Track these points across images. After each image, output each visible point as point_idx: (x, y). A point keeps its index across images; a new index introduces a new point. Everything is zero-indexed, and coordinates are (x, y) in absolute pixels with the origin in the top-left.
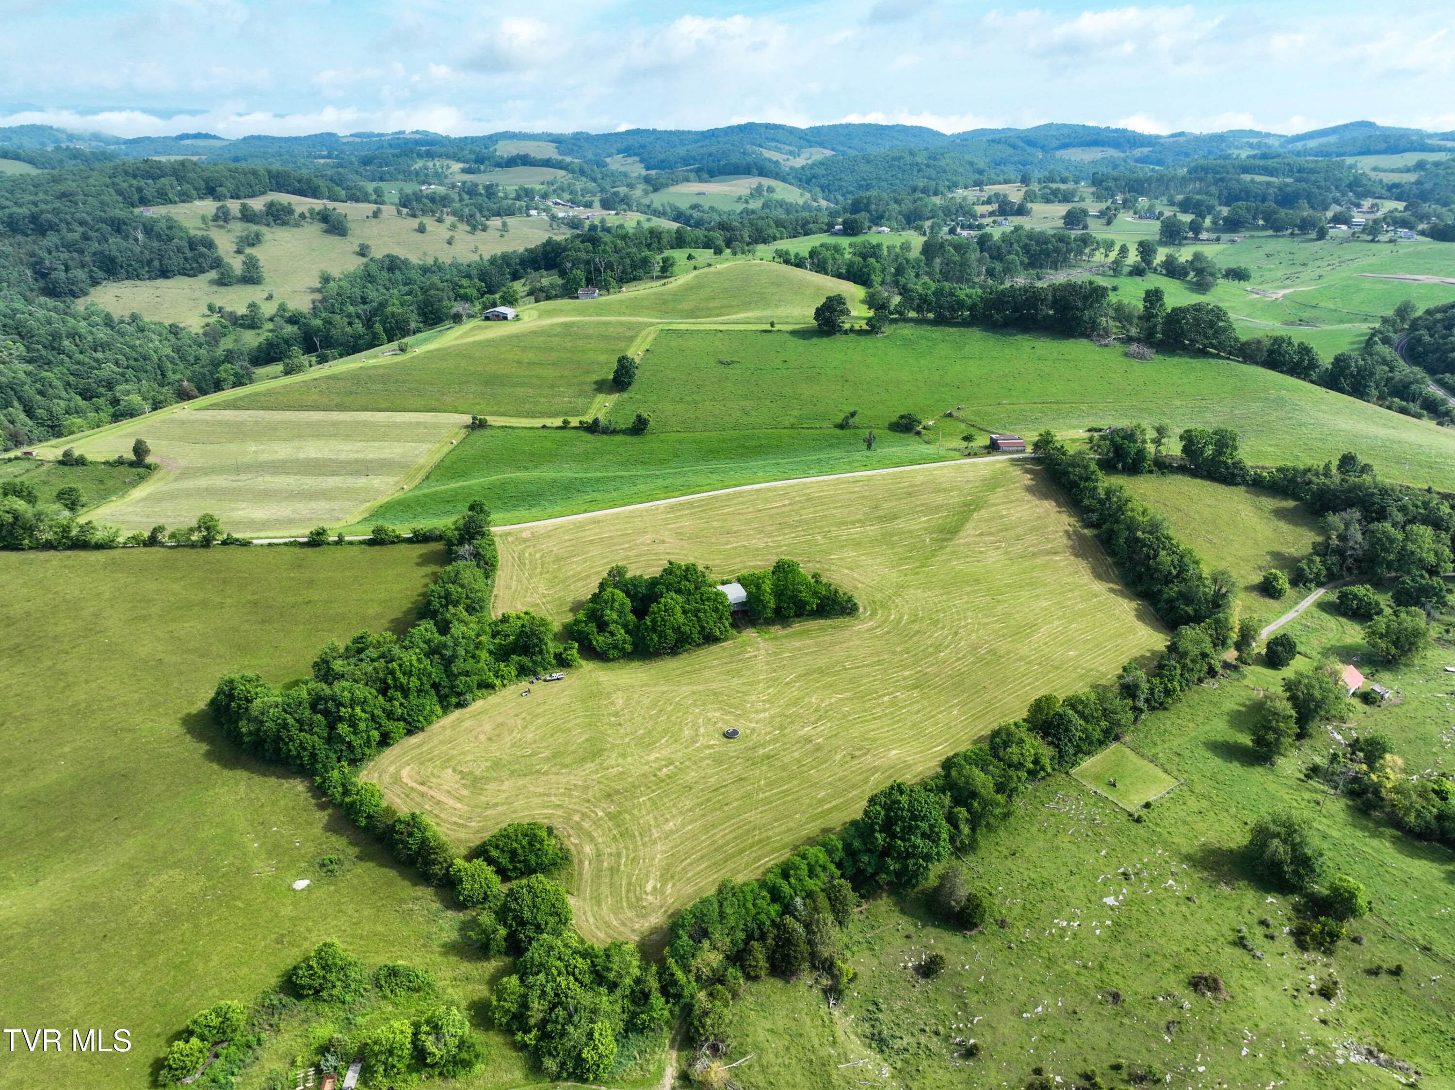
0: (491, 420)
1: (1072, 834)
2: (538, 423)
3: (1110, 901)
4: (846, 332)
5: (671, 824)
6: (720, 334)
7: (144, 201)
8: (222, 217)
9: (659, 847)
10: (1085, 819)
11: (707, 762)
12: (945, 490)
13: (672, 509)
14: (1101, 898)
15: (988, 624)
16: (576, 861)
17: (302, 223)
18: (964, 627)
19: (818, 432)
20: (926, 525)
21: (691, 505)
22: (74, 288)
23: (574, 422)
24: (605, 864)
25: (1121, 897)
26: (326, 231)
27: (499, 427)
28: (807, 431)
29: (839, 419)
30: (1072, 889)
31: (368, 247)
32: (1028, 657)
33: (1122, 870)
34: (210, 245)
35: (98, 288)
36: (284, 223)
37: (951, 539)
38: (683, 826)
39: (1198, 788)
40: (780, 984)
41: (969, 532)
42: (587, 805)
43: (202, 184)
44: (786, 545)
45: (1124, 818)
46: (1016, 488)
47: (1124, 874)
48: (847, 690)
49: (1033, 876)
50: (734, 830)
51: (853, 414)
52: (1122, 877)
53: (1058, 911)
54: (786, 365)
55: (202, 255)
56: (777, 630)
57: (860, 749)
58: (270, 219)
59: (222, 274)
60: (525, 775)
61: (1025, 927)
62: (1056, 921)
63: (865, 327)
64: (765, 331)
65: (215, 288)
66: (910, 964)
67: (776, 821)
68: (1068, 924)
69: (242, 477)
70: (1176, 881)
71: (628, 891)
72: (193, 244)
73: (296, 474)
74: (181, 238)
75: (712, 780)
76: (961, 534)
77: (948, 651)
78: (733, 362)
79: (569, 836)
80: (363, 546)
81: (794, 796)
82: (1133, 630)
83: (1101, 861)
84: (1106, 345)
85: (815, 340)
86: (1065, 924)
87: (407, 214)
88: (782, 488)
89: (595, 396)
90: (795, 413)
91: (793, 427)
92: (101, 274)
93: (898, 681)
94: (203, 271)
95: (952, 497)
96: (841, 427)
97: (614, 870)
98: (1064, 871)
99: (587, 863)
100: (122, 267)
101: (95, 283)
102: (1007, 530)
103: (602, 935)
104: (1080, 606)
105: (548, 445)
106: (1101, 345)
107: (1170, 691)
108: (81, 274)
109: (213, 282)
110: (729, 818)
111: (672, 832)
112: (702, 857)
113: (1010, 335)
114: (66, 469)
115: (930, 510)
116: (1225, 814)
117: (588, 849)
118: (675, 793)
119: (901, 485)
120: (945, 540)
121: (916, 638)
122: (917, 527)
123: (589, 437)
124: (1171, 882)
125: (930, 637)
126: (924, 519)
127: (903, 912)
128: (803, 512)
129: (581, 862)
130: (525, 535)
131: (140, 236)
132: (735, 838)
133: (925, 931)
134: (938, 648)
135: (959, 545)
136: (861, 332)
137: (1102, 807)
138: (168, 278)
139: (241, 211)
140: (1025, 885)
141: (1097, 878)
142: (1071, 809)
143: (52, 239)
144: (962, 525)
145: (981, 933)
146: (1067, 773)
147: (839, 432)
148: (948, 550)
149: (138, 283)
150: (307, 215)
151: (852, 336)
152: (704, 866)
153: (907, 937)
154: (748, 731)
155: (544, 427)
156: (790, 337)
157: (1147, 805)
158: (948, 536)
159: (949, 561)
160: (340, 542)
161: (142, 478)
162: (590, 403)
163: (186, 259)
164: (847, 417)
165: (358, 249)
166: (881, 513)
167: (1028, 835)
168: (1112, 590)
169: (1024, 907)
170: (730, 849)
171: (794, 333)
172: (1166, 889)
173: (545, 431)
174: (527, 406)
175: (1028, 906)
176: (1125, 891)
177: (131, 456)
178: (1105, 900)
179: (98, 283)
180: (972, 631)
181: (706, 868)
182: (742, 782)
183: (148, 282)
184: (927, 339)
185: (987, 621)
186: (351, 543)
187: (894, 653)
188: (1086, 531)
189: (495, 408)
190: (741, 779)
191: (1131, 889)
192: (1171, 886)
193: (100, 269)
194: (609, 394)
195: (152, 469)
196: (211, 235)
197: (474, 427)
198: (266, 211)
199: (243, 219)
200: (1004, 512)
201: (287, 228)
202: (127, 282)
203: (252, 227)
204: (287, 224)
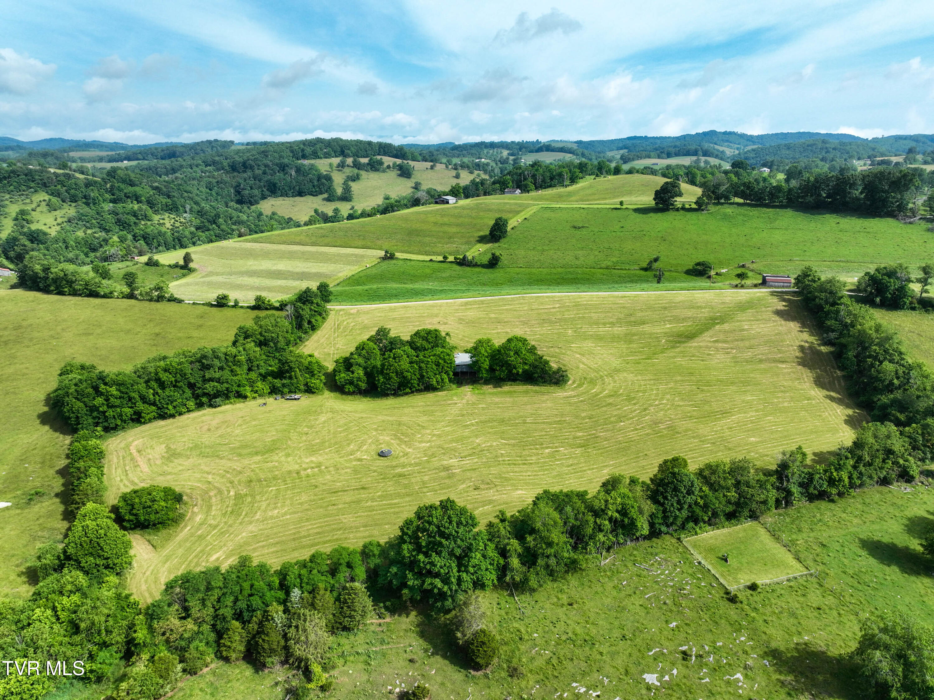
0: (398, 255)
1: (649, 599)
2: (428, 258)
3: (651, 678)
4: (677, 210)
5: (276, 511)
6: (582, 211)
7: (304, 157)
8: (342, 166)
9: (251, 528)
10: (671, 587)
11: (348, 470)
12: (698, 307)
13: (466, 304)
14: (643, 672)
15: (681, 406)
16: (181, 526)
17: (387, 170)
18: (656, 405)
19: (625, 272)
20: (668, 330)
21: (482, 302)
22: (252, 200)
23: (451, 258)
24: (200, 532)
25: (667, 678)
26: (400, 175)
27: (402, 260)
28: (616, 271)
29: (645, 265)
30: (613, 655)
31: (420, 184)
32: (705, 436)
33: (684, 648)
34: (329, 178)
35: (265, 200)
36: (377, 170)
37: (684, 342)
38: (285, 514)
39: (830, 583)
40: (248, 671)
41: (706, 338)
42: (228, 485)
43: (339, 149)
44: (540, 335)
45: (717, 594)
46: (767, 311)
47: (684, 653)
48: (515, 438)
49: (579, 630)
50: (321, 527)
51: (656, 260)
52: (680, 656)
53: (584, 674)
54: (622, 229)
55: (323, 184)
56: (489, 389)
57: (488, 484)
58: (369, 167)
59: (330, 194)
60: (207, 457)
61: (538, 682)
62: (574, 685)
63: (694, 206)
64: (616, 209)
65: (325, 202)
66: (397, 690)
67: (364, 526)
68: (586, 692)
69: (233, 277)
70: (746, 676)
71: (196, 556)
72: (320, 177)
73: (263, 277)
74: (314, 175)
75: (338, 484)
76: (697, 339)
77: (630, 422)
78: (583, 227)
79: (196, 505)
80: (248, 310)
81: (397, 510)
82: (835, 431)
83: (666, 633)
84: (910, 223)
85: (652, 215)
86: (583, 690)
87: (452, 168)
88: (559, 297)
89: (475, 245)
90: (614, 259)
91: (607, 268)
92: (268, 193)
93: (568, 439)
94: (321, 193)
95: (701, 312)
96: (646, 269)
97: (201, 538)
98: (617, 634)
99: (189, 528)
100: (279, 189)
101: (264, 198)
102: (742, 340)
103: (144, 587)
104: (786, 404)
105: (428, 271)
106: (905, 223)
107: (835, 480)
108: (256, 192)
109: (324, 199)
110: (326, 516)
111: (272, 518)
112: (277, 543)
113: (820, 214)
114: (147, 267)
115: (677, 319)
116: (852, 617)
117: (198, 519)
118: (299, 488)
119: (661, 302)
120: (679, 342)
121: (604, 409)
122: (659, 331)
123: (458, 268)
124: (739, 676)
125: (619, 409)
126: (668, 326)
127: (422, 634)
128: (566, 313)
129: (186, 526)
130: (352, 312)
131: (293, 173)
132: (319, 533)
133: (432, 659)
134: (620, 418)
135: (691, 347)
136: (691, 210)
137: (699, 579)
138: (302, 196)
139: (353, 162)
140: (564, 638)
141: (649, 650)
142: (661, 574)
143: (249, 173)
144: (701, 333)
145: (486, 676)
146: (679, 539)
147: (643, 273)
148: (678, 350)
149: (286, 198)
150: (391, 166)
151: (682, 212)
152: (271, 550)
153: (411, 661)
154: (401, 454)
155: (431, 260)
156: (633, 213)
157: (753, 587)
158: (683, 340)
159: (675, 357)
160: (236, 306)
161: (184, 276)
162: (470, 249)
163: (314, 186)
164: (651, 262)
165: (414, 185)
166: (632, 319)
167: (600, 589)
168: (832, 399)
169: (549, 662)
170: (305, 541)
171: (637, 210)
172: (728, 683)
173: (431, 263)
174: (427, 248)
175: (554, 661)
176: (675, 672)
177: (182, 262)
178: (645, 676)
179: (266, 198)
180: (662, 410)
181: (273, 552)
182: (362, 491)
183: (291, 198)
184: (744, 215)
185: (681, 403)
186: (242, 307)
187: (577, 417)
188: (822, 348)
189: (406, 248)
190: (363, 488)
191: (684, 671)
192: (738, 680)
193: (268, 190)
194: (486, 244)
195: (191, 271)
196: (332, 174)
197: (385, 258)
198: (368, 164)
199: (353, 167)
200: (746, 327)
201: (378, 173)
202: (280, 198)
203: (356, 171)
204: (378, 170)
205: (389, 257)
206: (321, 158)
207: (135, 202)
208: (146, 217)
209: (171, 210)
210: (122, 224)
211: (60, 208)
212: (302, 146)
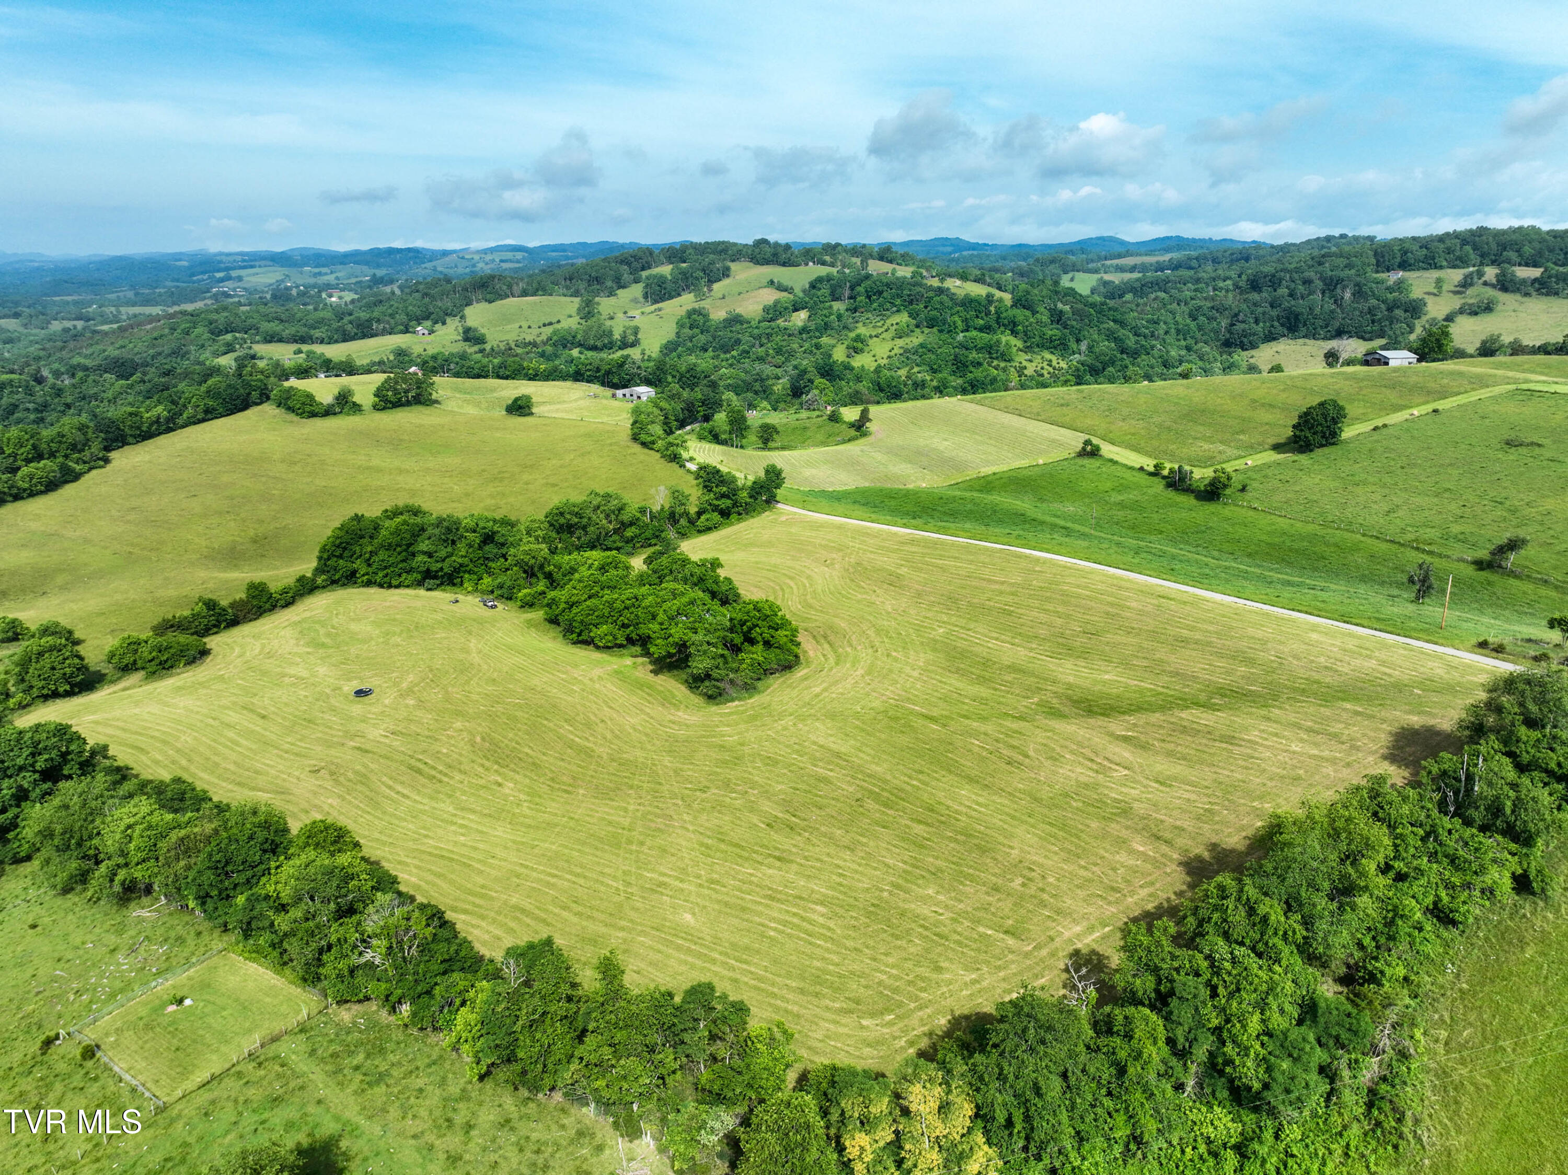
0: (1107, 450)
2: (1141, 463)
7: (1399, 266)
8: (1466, 284)
22: (1245, 340)
23: (1167, 470)
27: (1103, 460)
29: (1489, 549)
34: (1417, 308)
35: (1272, 343)
36: (1551, 293)
37: (1061, 717)
43: (1498, 250)
46: (1393, 721)
57: (335, 774)
58: (1533, 288)
72: (1397, 304)
74: (1389, 300)
89: (1261, 451)
92: (1280, 330)
96: (1485, 565)
100: (1305, 325)
101: (1270, 337)
108: (1260, 328)
123: (1157, 490)
131: (1348, 295)
139: (1497, 276)
149: (1311, 342)
154: (372, 701)
155: (1141, 469)
158: (1070, 712)
161: (850, 440)
162: (1237, 458)
163: (1373, 322)
173: (1136, 473)
177: (859, 421)
179: (1275, 339)
190: (264, 717)
193: (1282, 325)
194: (1279, 453)
195: (865, 435)
196: (1430, 300)
197: (1083, 453)
198: (1535, 280)
199: (1493, 286)
200: (1254, 735)
201: (1551, 299)
202: (1301, 341)
203: (1491, 292)
204: (1556, 294)
205: (1090, 452)
206: (1441, 267)
207: (1008, 332)
208: (1006, 357)
209: (1055, 348)
210: (960, 366)
211: (908, 335)
212: (1407, 245)
